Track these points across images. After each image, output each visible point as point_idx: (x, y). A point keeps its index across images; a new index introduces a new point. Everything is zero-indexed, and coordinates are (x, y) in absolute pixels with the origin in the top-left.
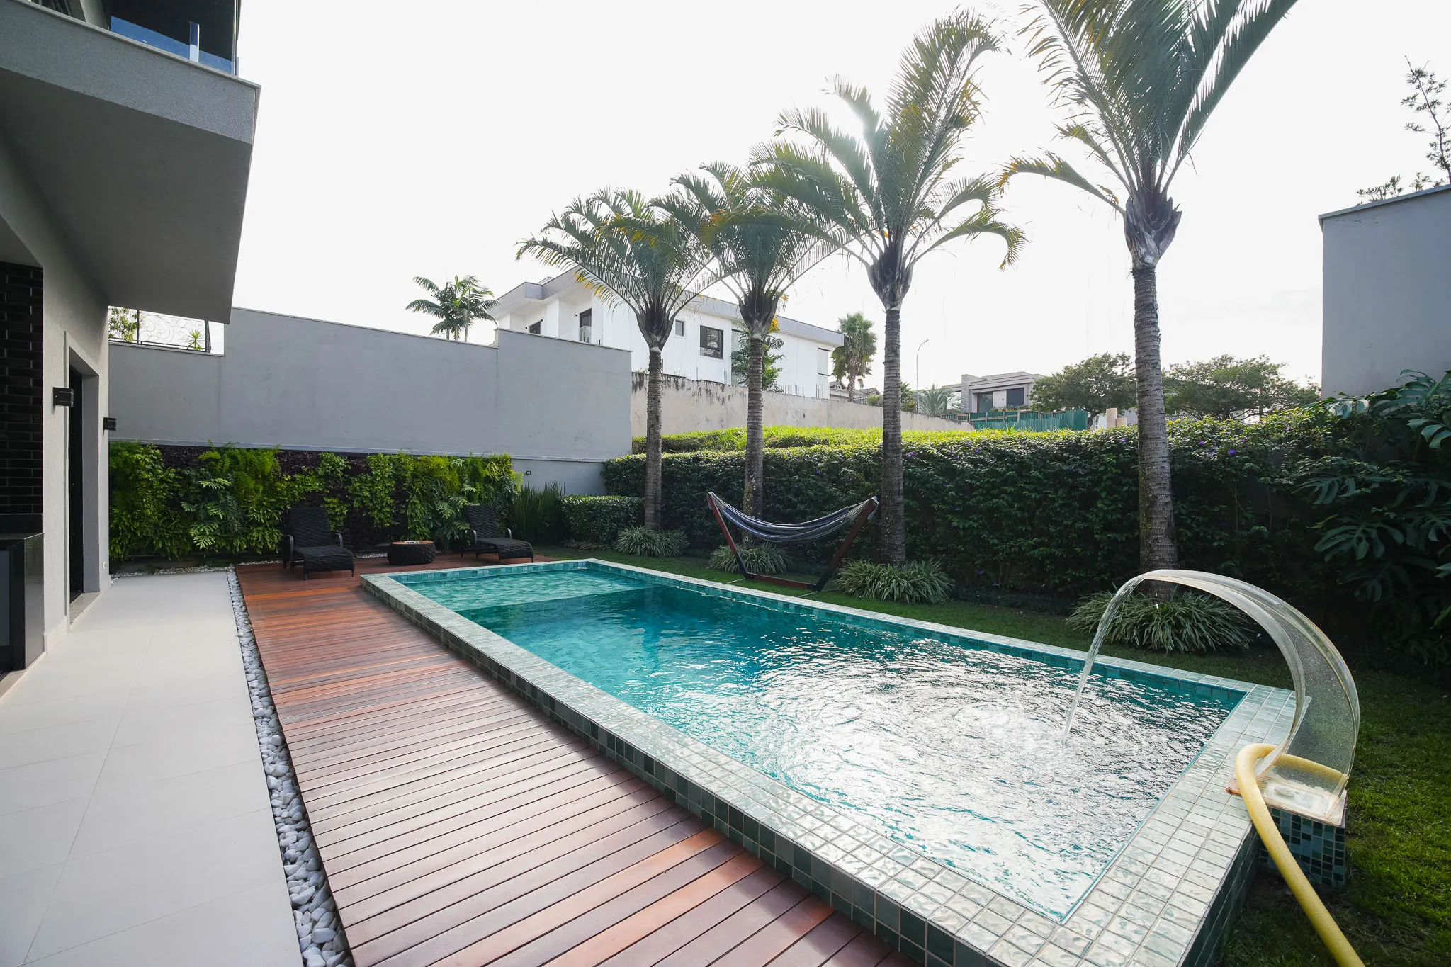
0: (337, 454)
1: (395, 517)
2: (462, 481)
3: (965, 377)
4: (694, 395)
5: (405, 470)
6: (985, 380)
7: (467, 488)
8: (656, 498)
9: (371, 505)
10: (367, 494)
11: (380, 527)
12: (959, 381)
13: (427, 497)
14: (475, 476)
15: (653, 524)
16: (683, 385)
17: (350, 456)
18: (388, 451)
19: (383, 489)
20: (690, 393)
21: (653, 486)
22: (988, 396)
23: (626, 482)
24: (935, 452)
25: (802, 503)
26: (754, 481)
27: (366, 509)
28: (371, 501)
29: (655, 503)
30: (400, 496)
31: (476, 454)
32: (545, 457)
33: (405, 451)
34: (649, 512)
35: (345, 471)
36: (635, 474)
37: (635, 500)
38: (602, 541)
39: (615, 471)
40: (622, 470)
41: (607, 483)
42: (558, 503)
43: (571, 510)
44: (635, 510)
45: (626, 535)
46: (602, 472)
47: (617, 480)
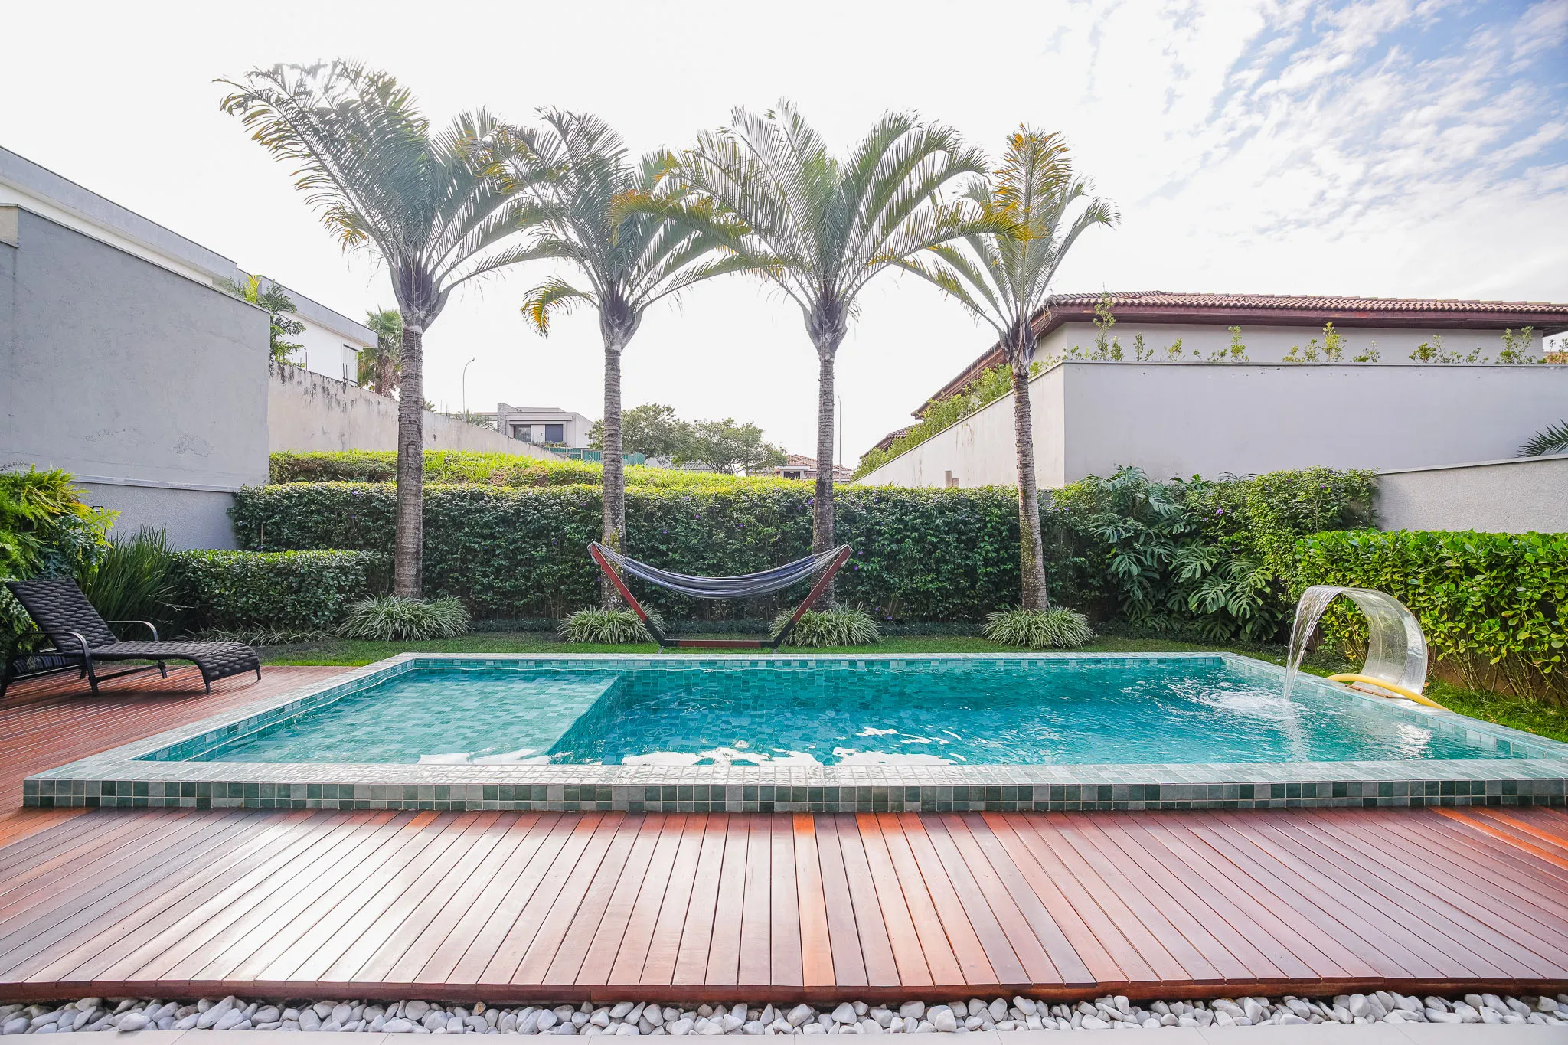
3: (501, 406)
6: (519, 411)
8: (417, 552)
12: (495, 410)
15: (416, 590)
16: (292, 376)
20: (301, 389)
21: (411, 536)
22: (525, 430)
23: (302, 527)
26: (619, 527)
29: (417, 559)
32: (120, 480)
34: (408, 572)
36: (327, 514)
37: (365, 555)
38: (314, 626)
39: (270, 508)
40: (288, 507)
41: (244, 527)
42: (177, 567)
43: (216, 576)
44: (366, 570)
45: (375, 610)
46: (229, 510)
47: (274, 523)
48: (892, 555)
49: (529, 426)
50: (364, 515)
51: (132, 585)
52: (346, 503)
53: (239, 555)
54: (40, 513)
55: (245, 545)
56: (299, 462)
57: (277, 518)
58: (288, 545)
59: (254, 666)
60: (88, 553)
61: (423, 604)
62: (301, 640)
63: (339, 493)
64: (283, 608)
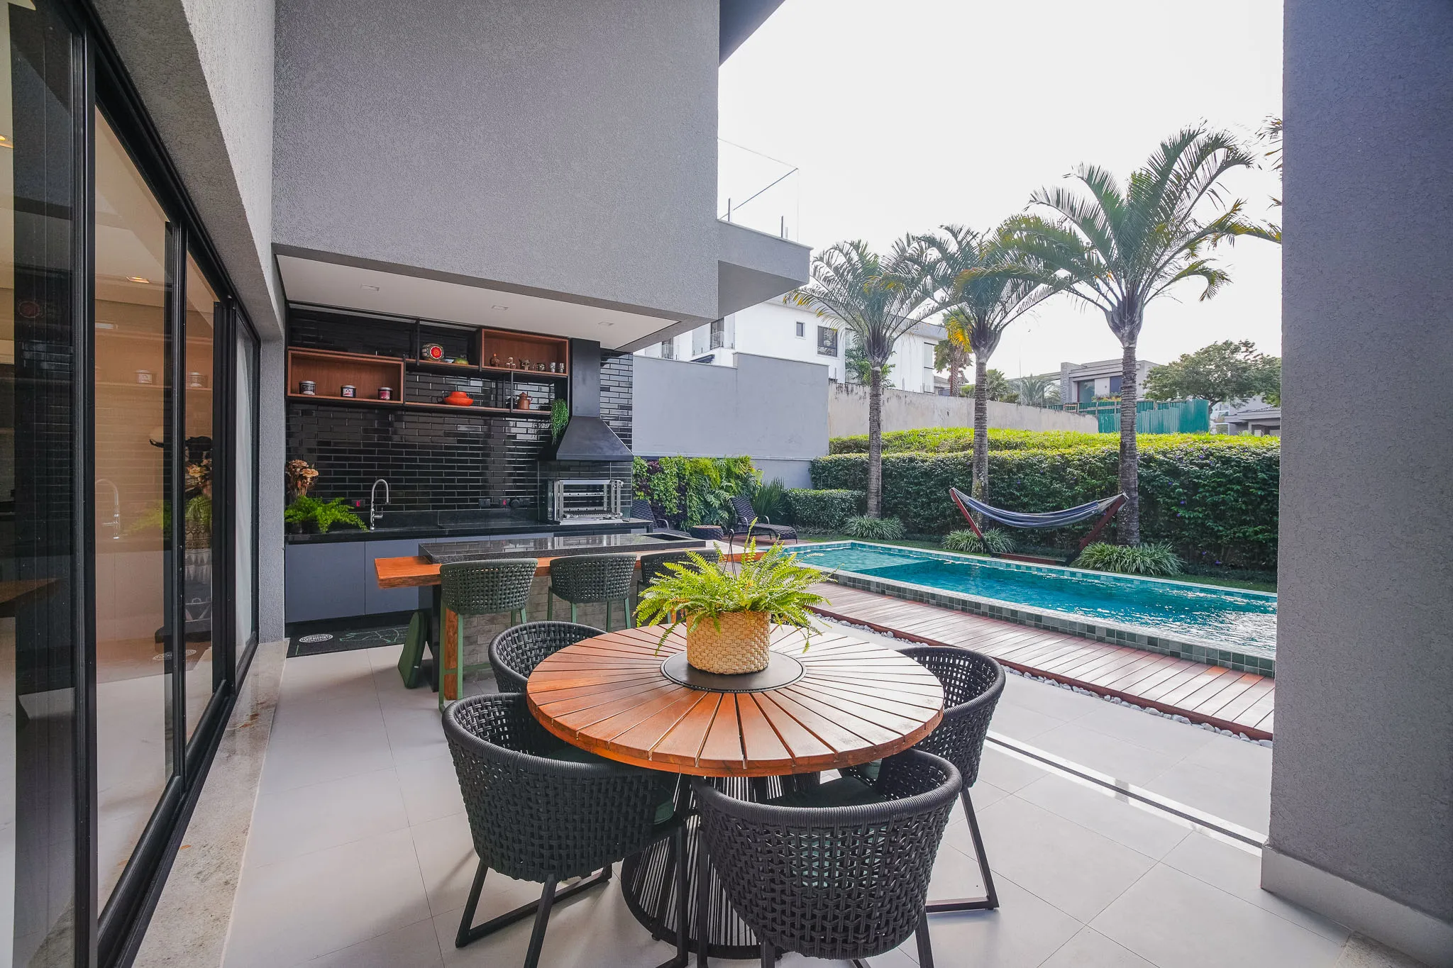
0: (642, 457)
1: (678, 508)
2: (721, 478)
3: (1064, 365)
4: (860, 398)
5: (684, 469)
6: (1085, 367)
7: (725, 483)
8: (878, 492)
9: (664, 497)
10: (662, 488)
11: (669, 514)
12: (1059, 370)
13: (699, 492)
14: (730, 474)
15: (877, 513)
16: (852, 391)
17: (648, 459)
18: (673, 454)
19: (672, 483)
20: (857, 397)
21: (875, 483)
22: (1089, 384)
23: (836, 478)
24: (1161, 457)
25: (1026, 496)
26: (982, 479)
27: (660, 500)
28: (665, 494)
29: (878, 496)
30: (682, 490)
31: (729, 456)
32: (768, 457)
33: (683, 455)
34: (873, 502)
35: (648, 471)
36: (845, 471)
37: (855, 493)
38: (831, 527)
39: (824, 468)
40: (831, 468)
41: (815, 478)
42: (785, 495)
43: (797, 500)
44: (856, 501)
45: (855, 522)
46: (809, 469)
47: (825, 476)
48: (1215, 505)
49: (1093, 380)
50: (861, 471)
51: (769, 502)
52: (853, 465)
53: (813, 492)
54: (741, 472)
55: (815, 487)
56: (843, 442)
57: (826, 473)
58: (831, 487)
59: (795, 537)
60: (755, 489)
61: (878, 521)
62: (825, 533)
63: (850, 460)
64: (819, 518)
